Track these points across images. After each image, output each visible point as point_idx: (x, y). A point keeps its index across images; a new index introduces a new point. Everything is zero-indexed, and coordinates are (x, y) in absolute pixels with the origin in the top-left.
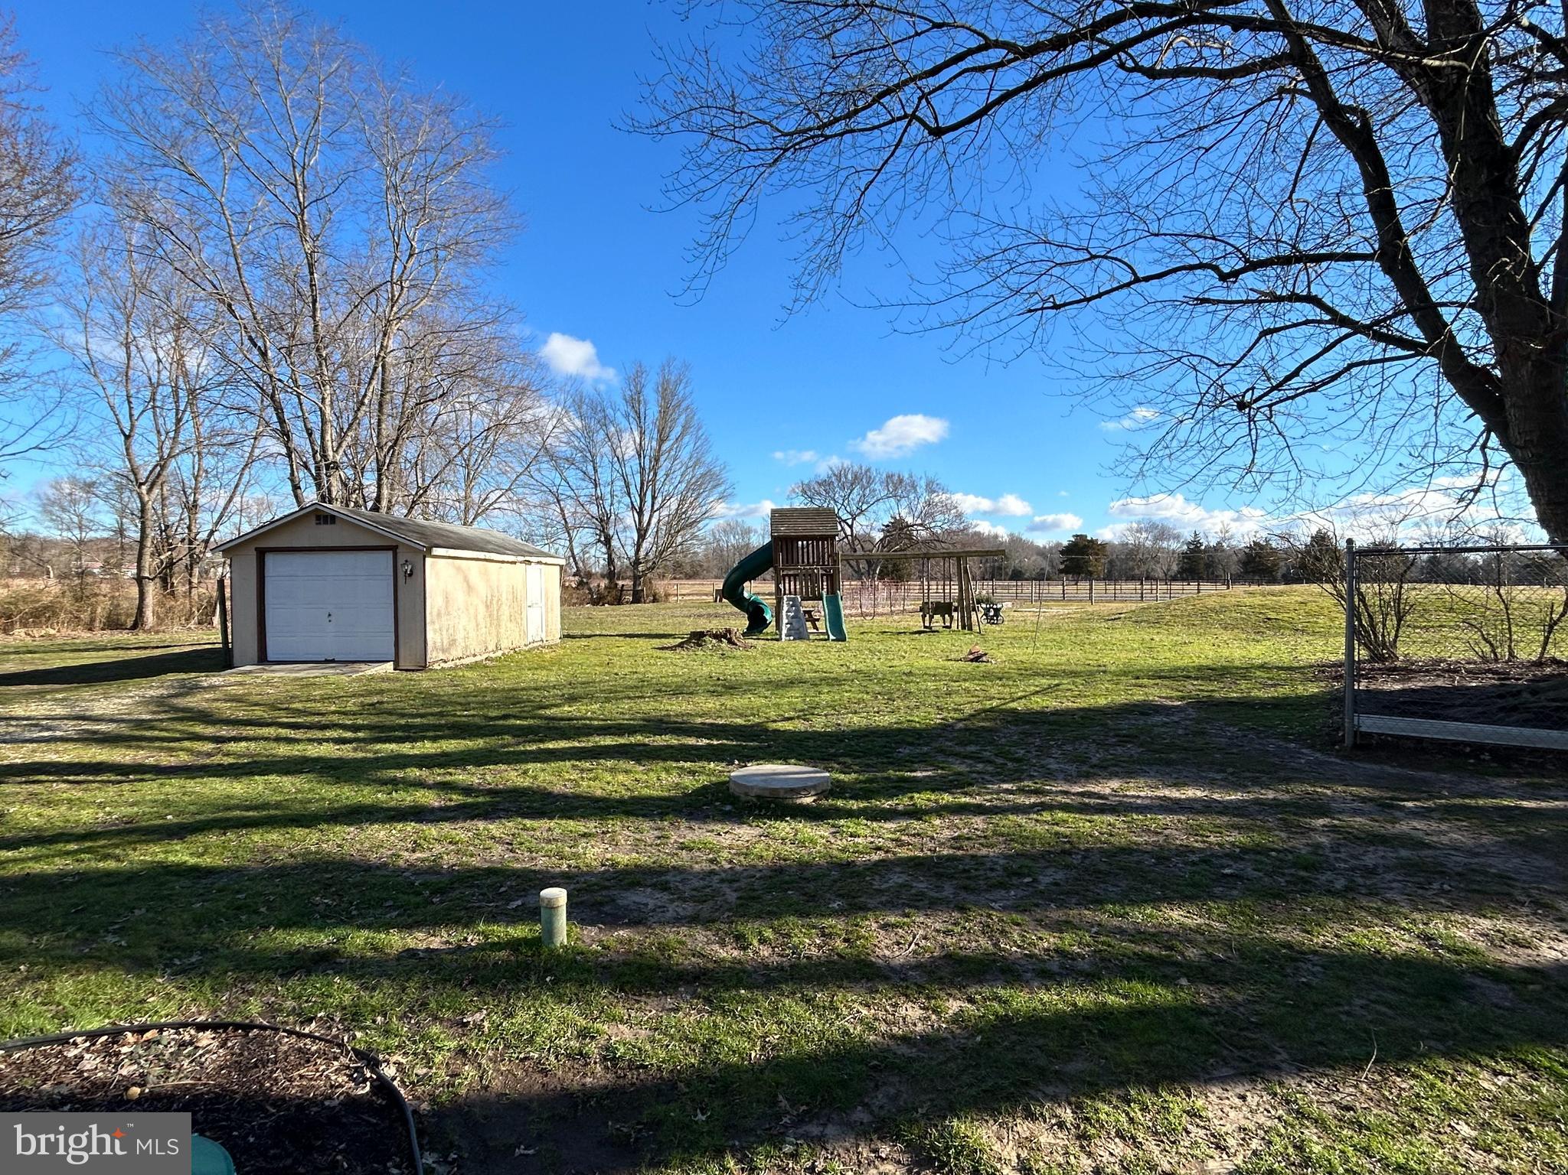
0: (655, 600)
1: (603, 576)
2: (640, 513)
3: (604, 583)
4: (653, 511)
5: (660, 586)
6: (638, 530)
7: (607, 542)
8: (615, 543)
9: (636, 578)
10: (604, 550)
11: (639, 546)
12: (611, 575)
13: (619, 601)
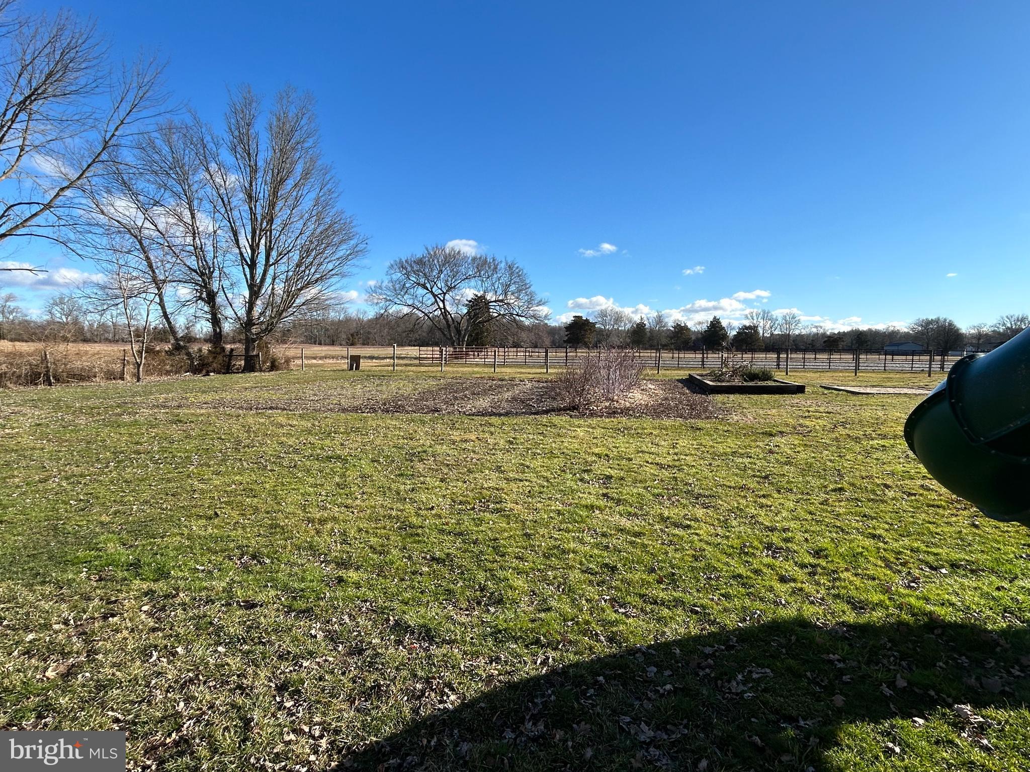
0: (274, 367)
1: (206, 341)
2: (253, 266)
3: (206, 348)
4: (267, 265)
5: (279, 351)
6: (251, 287)
7: (211, 299)
8: (220, 299)
9: (249, 342)
10: (206, 309)
11: (251, 305)
12: (217, 338)
13: (227, 369)
